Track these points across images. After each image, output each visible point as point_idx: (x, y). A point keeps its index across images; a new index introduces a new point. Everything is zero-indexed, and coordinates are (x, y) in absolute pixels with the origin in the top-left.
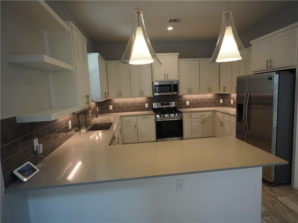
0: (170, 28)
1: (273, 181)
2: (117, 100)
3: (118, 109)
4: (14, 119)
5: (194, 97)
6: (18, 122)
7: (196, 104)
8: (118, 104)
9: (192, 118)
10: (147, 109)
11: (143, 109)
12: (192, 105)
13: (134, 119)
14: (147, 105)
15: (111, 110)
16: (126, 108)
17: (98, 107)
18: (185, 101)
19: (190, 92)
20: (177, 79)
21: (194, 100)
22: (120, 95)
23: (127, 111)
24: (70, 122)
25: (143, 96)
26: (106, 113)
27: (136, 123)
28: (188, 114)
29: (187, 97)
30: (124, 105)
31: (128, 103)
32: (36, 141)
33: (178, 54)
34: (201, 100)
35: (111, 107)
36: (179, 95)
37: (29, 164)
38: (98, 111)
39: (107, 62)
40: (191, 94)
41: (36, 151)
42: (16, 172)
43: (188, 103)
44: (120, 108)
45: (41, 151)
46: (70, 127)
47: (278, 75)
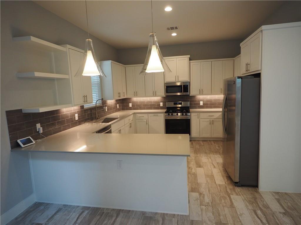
0: (174, 34)
1: (237, 182)
2: (135, 99)
3: (137, 106)
4: (21, 110)
5: (209, 97)
6: (23, 112)
7: (210, 104)
8: (137, 102)
9: (201, 118)
10: (162, 108)
11: (159, 107)
12: (206, 105)
13: (146, 116)
14: (161, 104)
15: (131, 107)
16: (143, 106)
17: (118, 105)
18: (199, 101)
19: (201, 92)
20: (188, 81)
21: (208, 101)
22: (136, 94)
23: (144, 109)
24: (76, 115)
25: (156, 96)
26: (126, 110)
27: (147, 120)
28: (196, 114)
29: (200, 97)
30: (141, 103)
31: (145, 101)
32: (38, 126)
33: (189, 56)
34: (215, 100)
35: (130, 105)
36: (190, 95)
37: (29, 138)
38: (118, 107)
39: (125, 66)
40: (202, 94)
41: (38, 131)
42: (19, 141)
43: (201, 103)
44: (138, 106)
45: (41, 131)
46: (77, 118)
47: (240, 79)
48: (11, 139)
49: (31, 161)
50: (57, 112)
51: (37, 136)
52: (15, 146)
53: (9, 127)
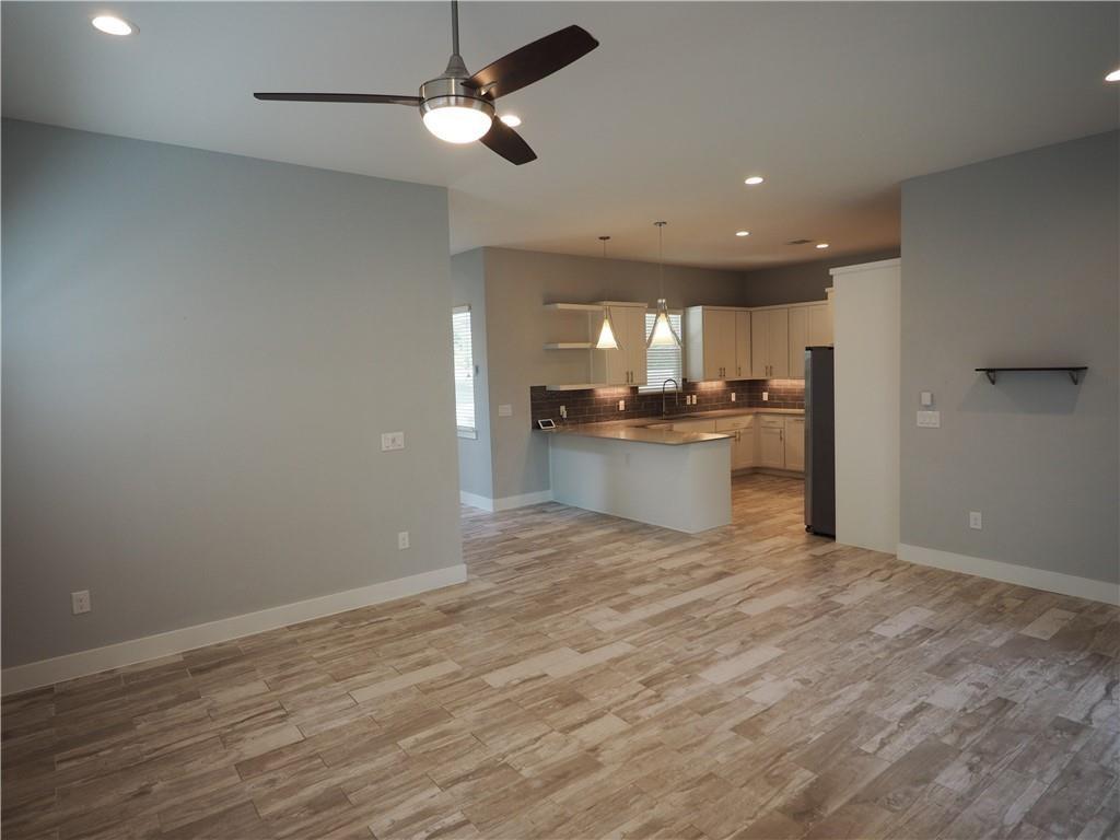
2: (775, 383)
3: (779, 400)
8: (779, 390)
13: (779, 421)
15: (765, 401)
16: (792, 401)
17: (733, 395)
22: (770, 372)
24: (622, 403)
26: (755, 407)
27: (783, 430)
30: (788, 393)
31: (796, 390)
32: (563, 408)
35: (765, 396)
37: (551, 420)
38: (733, 399)
39: (751, 309)
41: (562, 415)
42: (540, 421)
45: (565, 416)
46: (622, 408)
47: (809, 352)
48: (533, 418)
49: (550, 450)
50: (590, 391)
51: (559, 420)
52: (536, 427)
53: (532, 404)
